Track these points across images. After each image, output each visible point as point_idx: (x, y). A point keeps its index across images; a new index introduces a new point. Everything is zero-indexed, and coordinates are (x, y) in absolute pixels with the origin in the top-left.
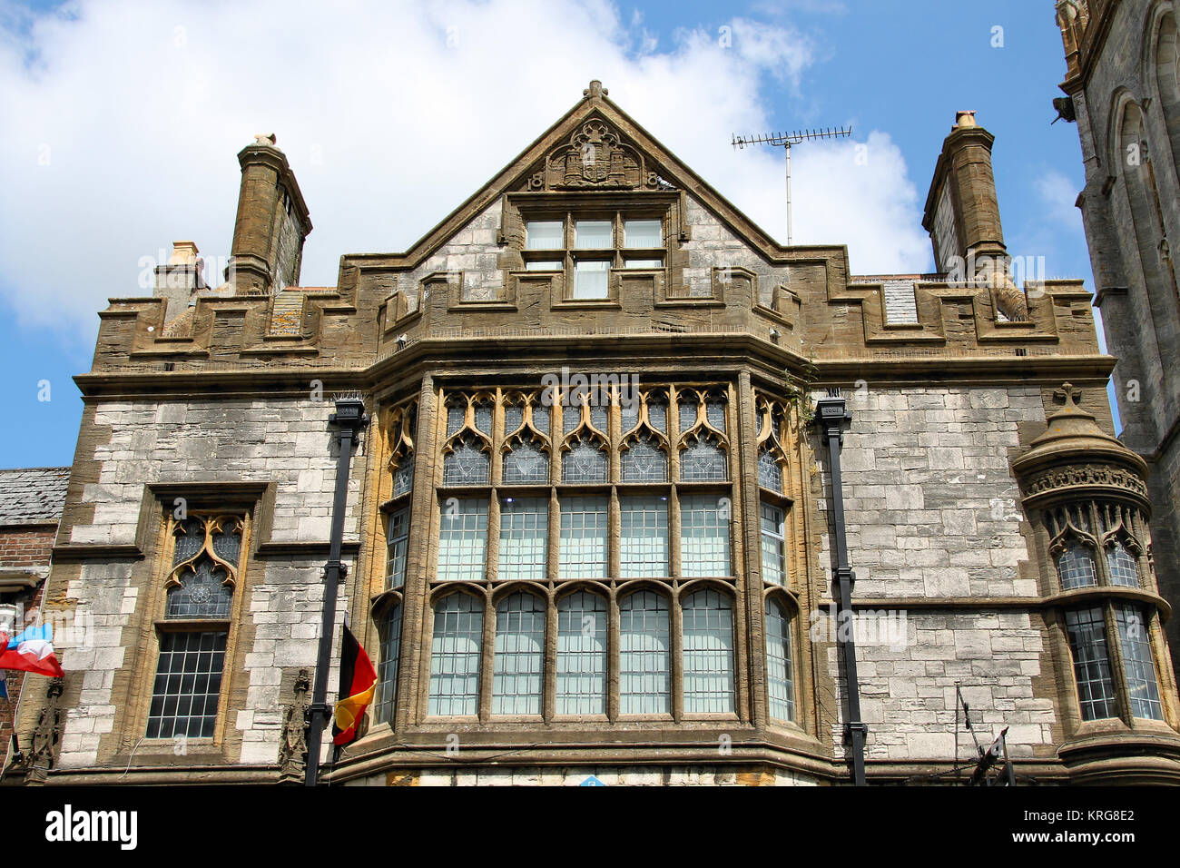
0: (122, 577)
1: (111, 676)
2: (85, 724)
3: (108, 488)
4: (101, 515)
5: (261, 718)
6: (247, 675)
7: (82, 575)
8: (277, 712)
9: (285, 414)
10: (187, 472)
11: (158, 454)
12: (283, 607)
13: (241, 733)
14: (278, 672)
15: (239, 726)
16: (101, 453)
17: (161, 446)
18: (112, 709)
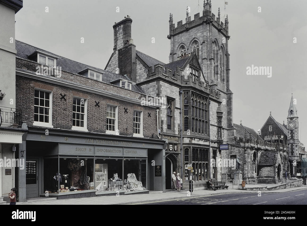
1: (166, 122)
2: (164, 127)
8: (178, 129)
14: (177, 124)
15: (175, 130)
18: (166, 125)
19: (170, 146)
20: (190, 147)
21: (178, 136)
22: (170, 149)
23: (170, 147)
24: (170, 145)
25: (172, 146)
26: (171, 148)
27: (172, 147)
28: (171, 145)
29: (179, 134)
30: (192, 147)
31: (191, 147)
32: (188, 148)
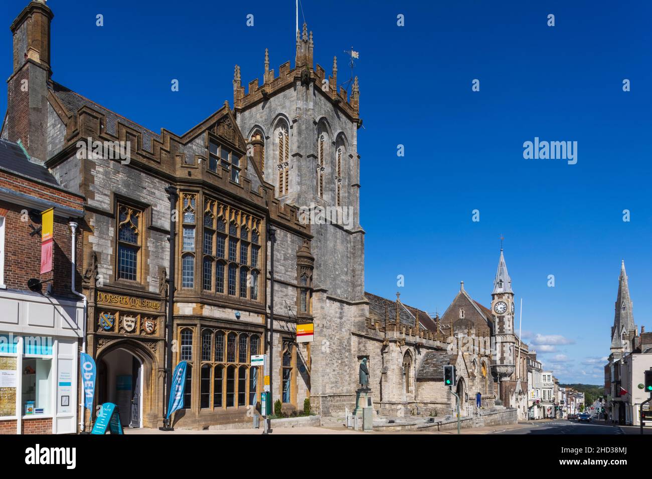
0: (108, 223)
1: (109, 257)
2: (104, 270)
3: (98, 187)
4: (98, 197)
5: (153, 279)
6: (149, 265)
7: (94, 218)
8: (157, 278)
9: (152, 182)
10: (124, 191)
11: (113, 180)
12: (156, 247)
13: (149, 282)
14: (157, 267)
15: (148, 280)
16: (93, 172)
17: (114, 177)
18: (111, 267)
19: (128, 321)
20: (195, 325)
21: (161, 296)
22: (126, 327)
23: (125, 323)
24: (125, 318)
25: (133, 322)
26: (130, 326)
27: (133, 325)
28: (129, 319)
29: (161, 292)
30: (202, 326)
31: (198, 325)
32: (190, 327)
